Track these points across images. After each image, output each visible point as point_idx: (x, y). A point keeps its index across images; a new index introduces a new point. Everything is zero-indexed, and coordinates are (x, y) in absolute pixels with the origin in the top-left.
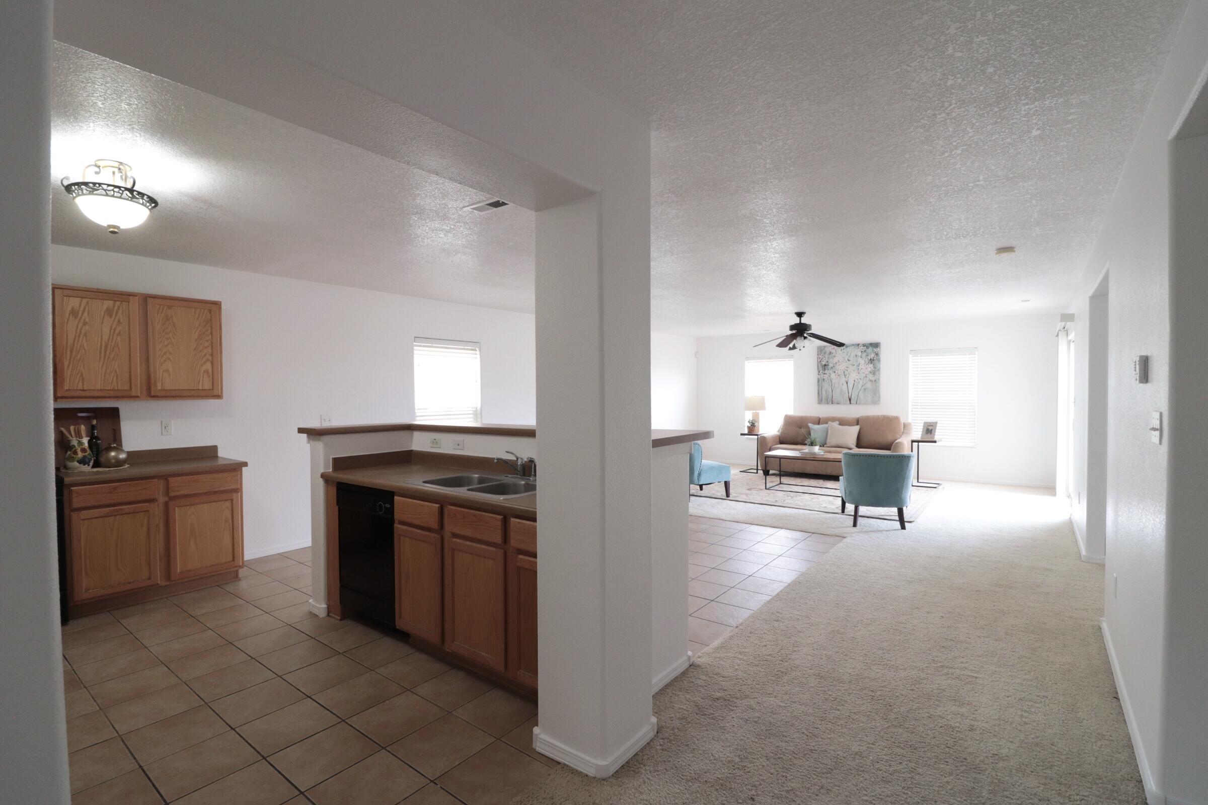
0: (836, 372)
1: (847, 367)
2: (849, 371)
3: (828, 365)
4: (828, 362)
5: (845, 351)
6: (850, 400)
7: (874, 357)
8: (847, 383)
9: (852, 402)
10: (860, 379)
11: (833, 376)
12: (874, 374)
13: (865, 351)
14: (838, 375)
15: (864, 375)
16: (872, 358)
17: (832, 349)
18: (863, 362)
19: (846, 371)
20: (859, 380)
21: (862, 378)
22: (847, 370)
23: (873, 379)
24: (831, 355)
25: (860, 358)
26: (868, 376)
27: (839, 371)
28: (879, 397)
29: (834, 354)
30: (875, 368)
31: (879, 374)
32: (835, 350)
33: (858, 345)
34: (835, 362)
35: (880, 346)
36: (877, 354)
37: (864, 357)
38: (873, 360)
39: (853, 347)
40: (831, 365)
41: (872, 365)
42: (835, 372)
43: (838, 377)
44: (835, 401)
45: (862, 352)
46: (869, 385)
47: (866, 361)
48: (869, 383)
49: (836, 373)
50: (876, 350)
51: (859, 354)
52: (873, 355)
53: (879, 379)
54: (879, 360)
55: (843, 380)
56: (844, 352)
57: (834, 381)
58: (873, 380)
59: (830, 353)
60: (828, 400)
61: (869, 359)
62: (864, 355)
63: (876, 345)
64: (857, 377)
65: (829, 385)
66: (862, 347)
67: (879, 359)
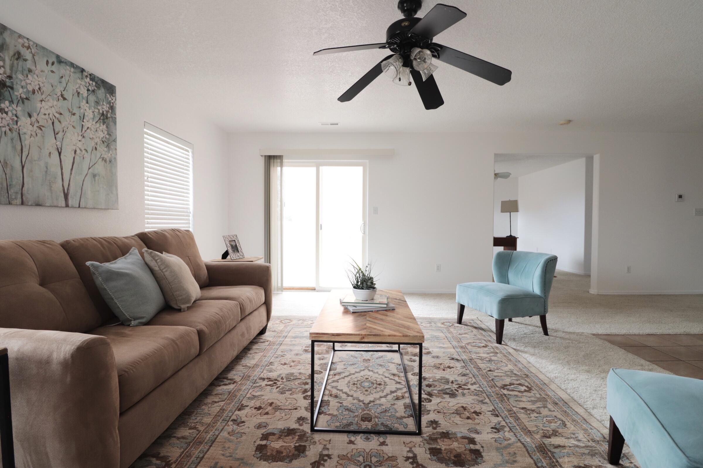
0: (35, 115)
1: (61, 114)
2: (64, 124)
3: (12, 88)
4: (10, 77)
5: (54, 68)
6: (66, 196)
7: (107, 112)
8: (60, 154)
9: (70, 203)
10: (86, 151)
11: (24, 121)
12: (108, 146)
13: (93, 91)
14: (41, 129)
15: (93, 144)
16: (105, 113)
17: (23, 46)
18: (91, 116)
19: (56, 122)
20: (84, 151)
21: (89, 150)
22: (60, 122)
23: (107, 156)
24: (21, 63)
25: (84, 101)
26: (98, 148)
27: (41, 116)
28: (117, 195)
29: (29, 64)
30: (109, 134)
31: (116, 149)
32: (34, 55)
33: (83, 70)
34: (30, 88)
35: (115, 93)
36: (112, 108)
37: (93, 104)
38: (107, 118)
39: (72, 70)
40: (19, 92)
41: (105, 126)
42: (30, 116)
43: (39, 131)
44: (30, 197)
45: (88, 90)
46: (100, 168)
47: (96, 114)
48: (101, 163)
49: (33, 119)
50: (110, 99)
51: (84, 92)
52: (106, 107)
53: (115, 158)
54: (115, 123)
55: (50, 143)
56: (52, 72)
57: (27, 141)
58: (108, 160)
59: (18, 56)
60: (11, 192)
61: (101, 112)
62: (92, 98)
63: (111, 89)
64: (80, 145)
65: (14, 147)
66: (88, 79)
67: (116, 118)
